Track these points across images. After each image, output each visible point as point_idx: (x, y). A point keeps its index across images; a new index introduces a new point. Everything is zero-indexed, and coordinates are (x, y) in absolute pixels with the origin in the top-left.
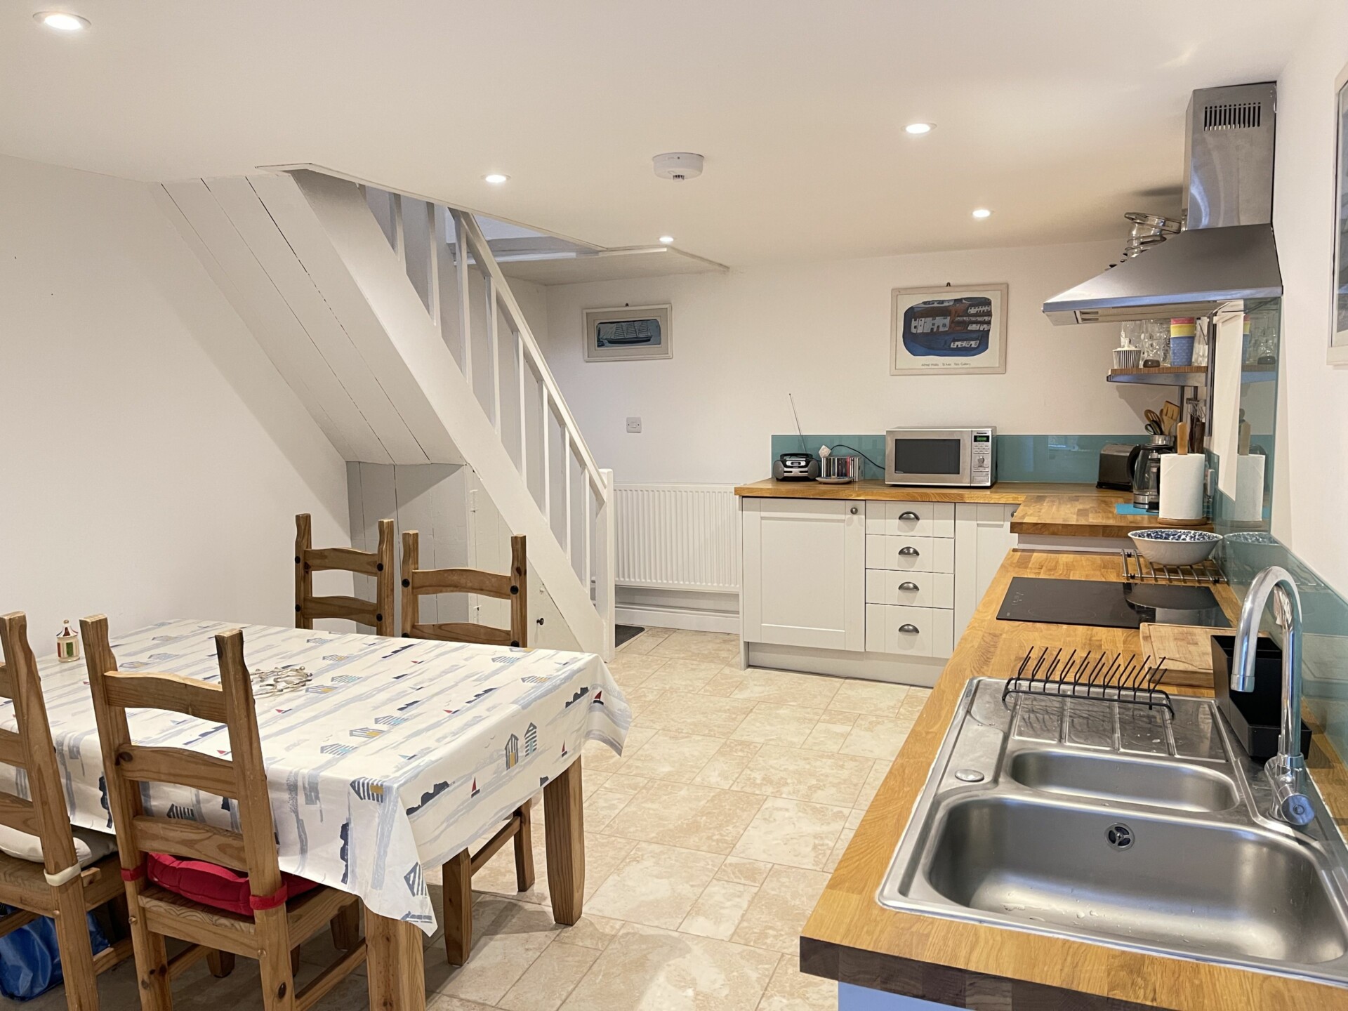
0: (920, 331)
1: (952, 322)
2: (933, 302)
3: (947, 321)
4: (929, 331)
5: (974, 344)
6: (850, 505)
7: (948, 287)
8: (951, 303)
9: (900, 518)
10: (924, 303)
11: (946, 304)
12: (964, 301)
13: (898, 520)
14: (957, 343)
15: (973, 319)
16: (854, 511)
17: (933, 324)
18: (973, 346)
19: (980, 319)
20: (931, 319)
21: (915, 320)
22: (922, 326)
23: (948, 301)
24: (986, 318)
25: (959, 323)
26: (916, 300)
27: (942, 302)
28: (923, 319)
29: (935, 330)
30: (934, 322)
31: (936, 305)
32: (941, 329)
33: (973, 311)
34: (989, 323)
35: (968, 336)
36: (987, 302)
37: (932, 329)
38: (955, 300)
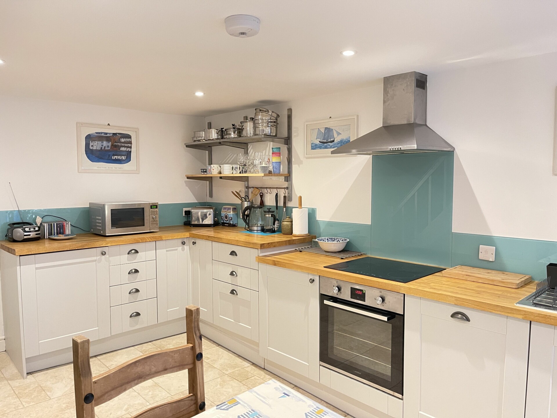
0: (95, 148)
1: (112, 145)
2: (102, 133)
3: (110, 144)
4: (100, 149)
5: (124, 158)
6: (99, 250)
7: (109, 126)
8: (111, 135)
9: (128, 254)
10: (97, 133)
11: (108, 135)
12: (118, 135)
13: (127, 255)
14: (115, 157)
15: (123, 145)
16: (103, 254)
17: (102, 145)
18: (123, 159)
19: (126, 145)
20: (101, 142)
21: (92, 142)
22: (96, 146)
23: (110, 133)
24: (129, 145)
25: (116, 146)
26: (92, 131)
27: (106, 134)
28: (96, 142)
29: (103, 149)
30: (102, 144)
31: (103, 135)
32: (106, 148)
33: (123, 140)
34: (131, 147)
35: (120, 154)
36: (129, 137)
37: (101, 148)
38: (113, 134)
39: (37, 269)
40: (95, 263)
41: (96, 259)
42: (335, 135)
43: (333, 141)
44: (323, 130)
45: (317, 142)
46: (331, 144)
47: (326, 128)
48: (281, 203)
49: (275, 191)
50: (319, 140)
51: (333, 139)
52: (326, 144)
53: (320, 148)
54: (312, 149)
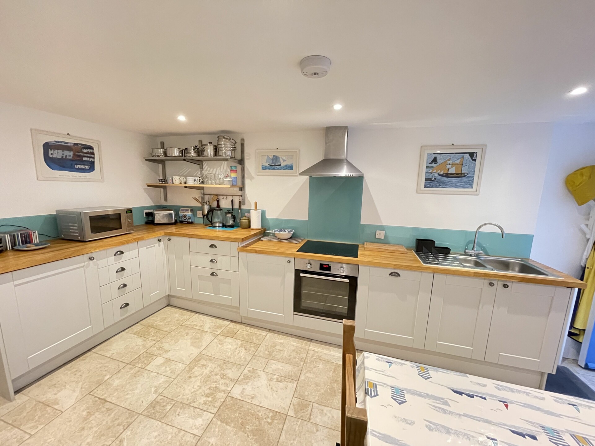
7: (68, 136)
8: (72, 145)
9: (115, 255)
11: (69, 145)
12: (79, 145)
14: (78, 166)
15: (85, 155)
17: (63, 154)
18: (87, 168)
19: (89, 155)
20: (61, 151)
21: (51, 150)
22: (56, 154)
24: (92, 156)
25: (79, 156)
26: (51, 139)
27: (67, 143)
28: (56, 150)
29: (64, 157)
31: (63, 144)
32: (68, 157)
33: (85, 151)
34: (94, 158)
35: (84, 163)
36: (92, 148)
37: (62, 157)
38: (75, 144)
39: (15, 286)
40: (83, 268)
41: (84, 265)
42: (282, 161)
43: (280, 165)
44: (272, 157)
45: (267, 165)
46: (278, 167)
47: (274, 156)
48: (236, 206)
49: (230, 198)
50: (269, 163)
51: (280, 164)
52: (274, 167)
53: (269, 169)
54: (262, 169)
